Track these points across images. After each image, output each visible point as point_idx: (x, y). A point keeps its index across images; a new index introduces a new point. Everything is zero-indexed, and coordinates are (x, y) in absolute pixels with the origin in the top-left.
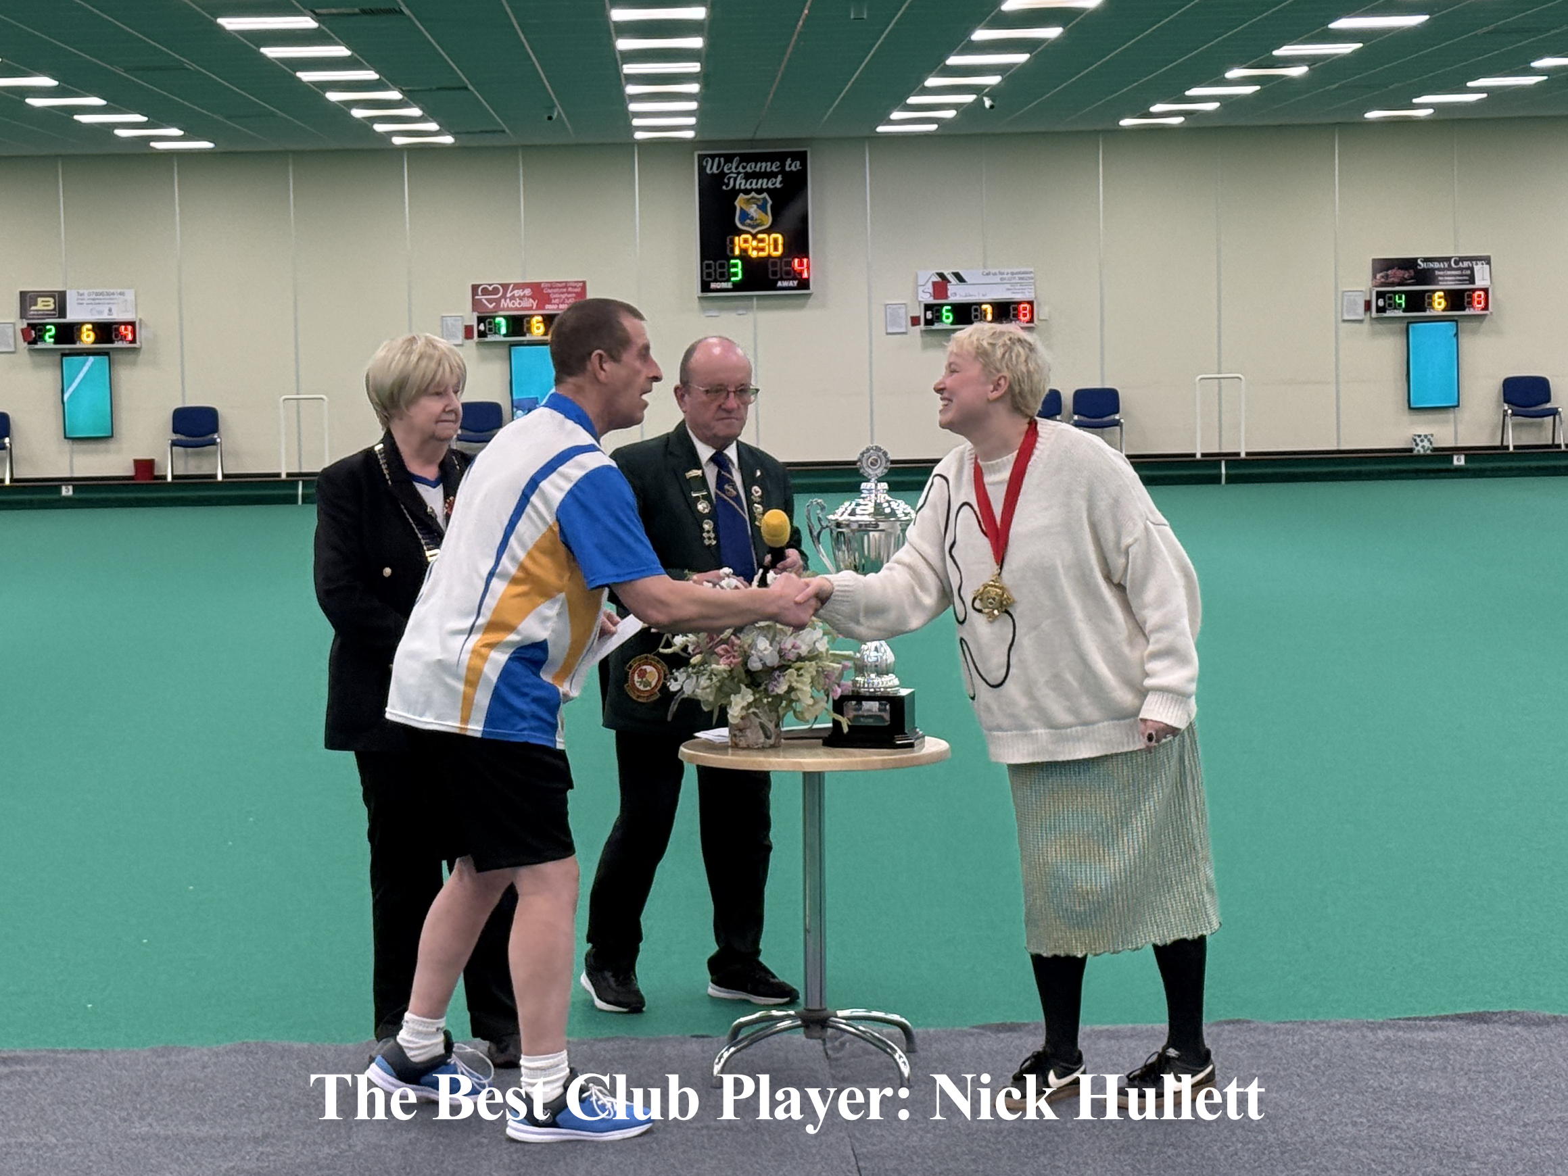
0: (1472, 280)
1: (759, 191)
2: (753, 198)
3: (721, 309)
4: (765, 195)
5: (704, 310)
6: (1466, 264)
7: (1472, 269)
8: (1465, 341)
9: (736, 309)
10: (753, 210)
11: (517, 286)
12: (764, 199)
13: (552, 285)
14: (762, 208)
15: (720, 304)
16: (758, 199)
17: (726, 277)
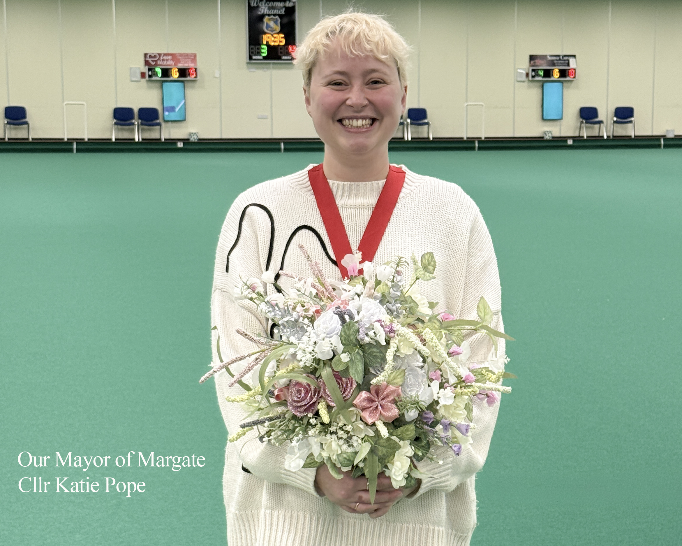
0: (568, 65)
1: (274, 15)
2: (272, 18)
3: (257, 68)
4: (277, 17)
5: (248, 68)
6: (566, 58)
7: (568, 60)
8: (565, 92)
9: (263, 68)
10: (272, 24)
11: (165, 55)
12: (277, 19)
13: (181, 55)
14: (276, 22)
15: (257, 66)
16: (274, 19)
17: (259, 53)
